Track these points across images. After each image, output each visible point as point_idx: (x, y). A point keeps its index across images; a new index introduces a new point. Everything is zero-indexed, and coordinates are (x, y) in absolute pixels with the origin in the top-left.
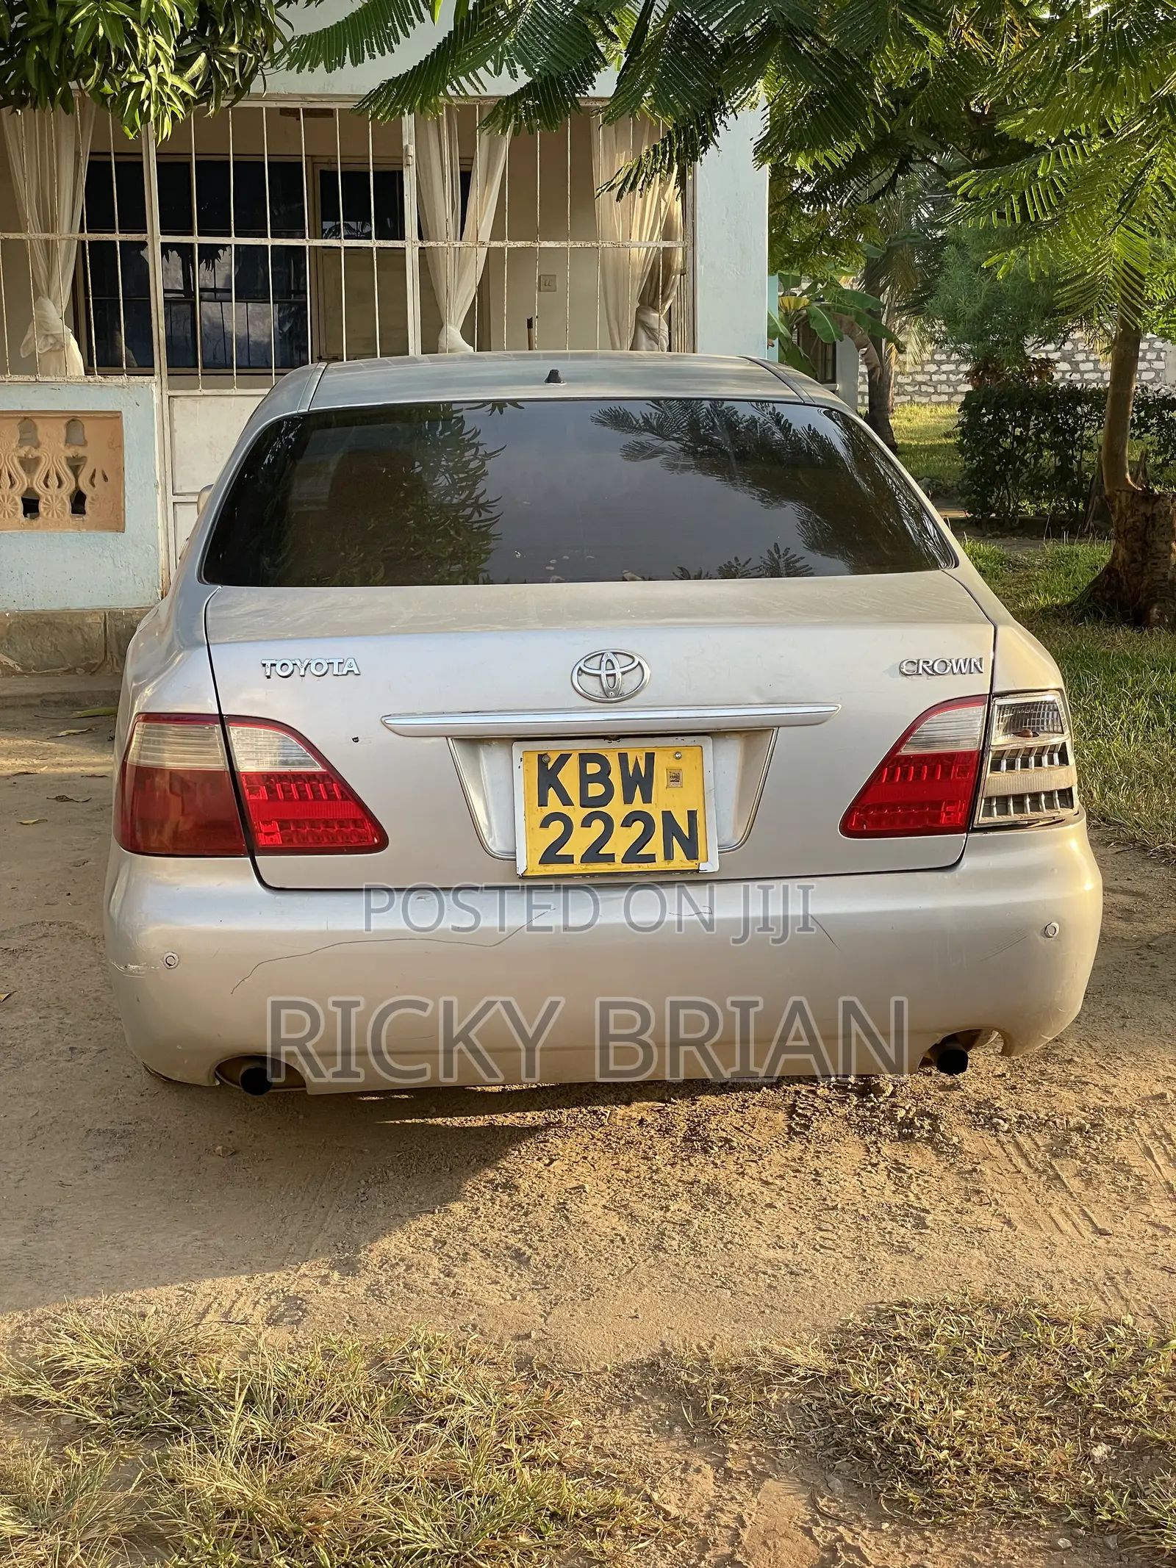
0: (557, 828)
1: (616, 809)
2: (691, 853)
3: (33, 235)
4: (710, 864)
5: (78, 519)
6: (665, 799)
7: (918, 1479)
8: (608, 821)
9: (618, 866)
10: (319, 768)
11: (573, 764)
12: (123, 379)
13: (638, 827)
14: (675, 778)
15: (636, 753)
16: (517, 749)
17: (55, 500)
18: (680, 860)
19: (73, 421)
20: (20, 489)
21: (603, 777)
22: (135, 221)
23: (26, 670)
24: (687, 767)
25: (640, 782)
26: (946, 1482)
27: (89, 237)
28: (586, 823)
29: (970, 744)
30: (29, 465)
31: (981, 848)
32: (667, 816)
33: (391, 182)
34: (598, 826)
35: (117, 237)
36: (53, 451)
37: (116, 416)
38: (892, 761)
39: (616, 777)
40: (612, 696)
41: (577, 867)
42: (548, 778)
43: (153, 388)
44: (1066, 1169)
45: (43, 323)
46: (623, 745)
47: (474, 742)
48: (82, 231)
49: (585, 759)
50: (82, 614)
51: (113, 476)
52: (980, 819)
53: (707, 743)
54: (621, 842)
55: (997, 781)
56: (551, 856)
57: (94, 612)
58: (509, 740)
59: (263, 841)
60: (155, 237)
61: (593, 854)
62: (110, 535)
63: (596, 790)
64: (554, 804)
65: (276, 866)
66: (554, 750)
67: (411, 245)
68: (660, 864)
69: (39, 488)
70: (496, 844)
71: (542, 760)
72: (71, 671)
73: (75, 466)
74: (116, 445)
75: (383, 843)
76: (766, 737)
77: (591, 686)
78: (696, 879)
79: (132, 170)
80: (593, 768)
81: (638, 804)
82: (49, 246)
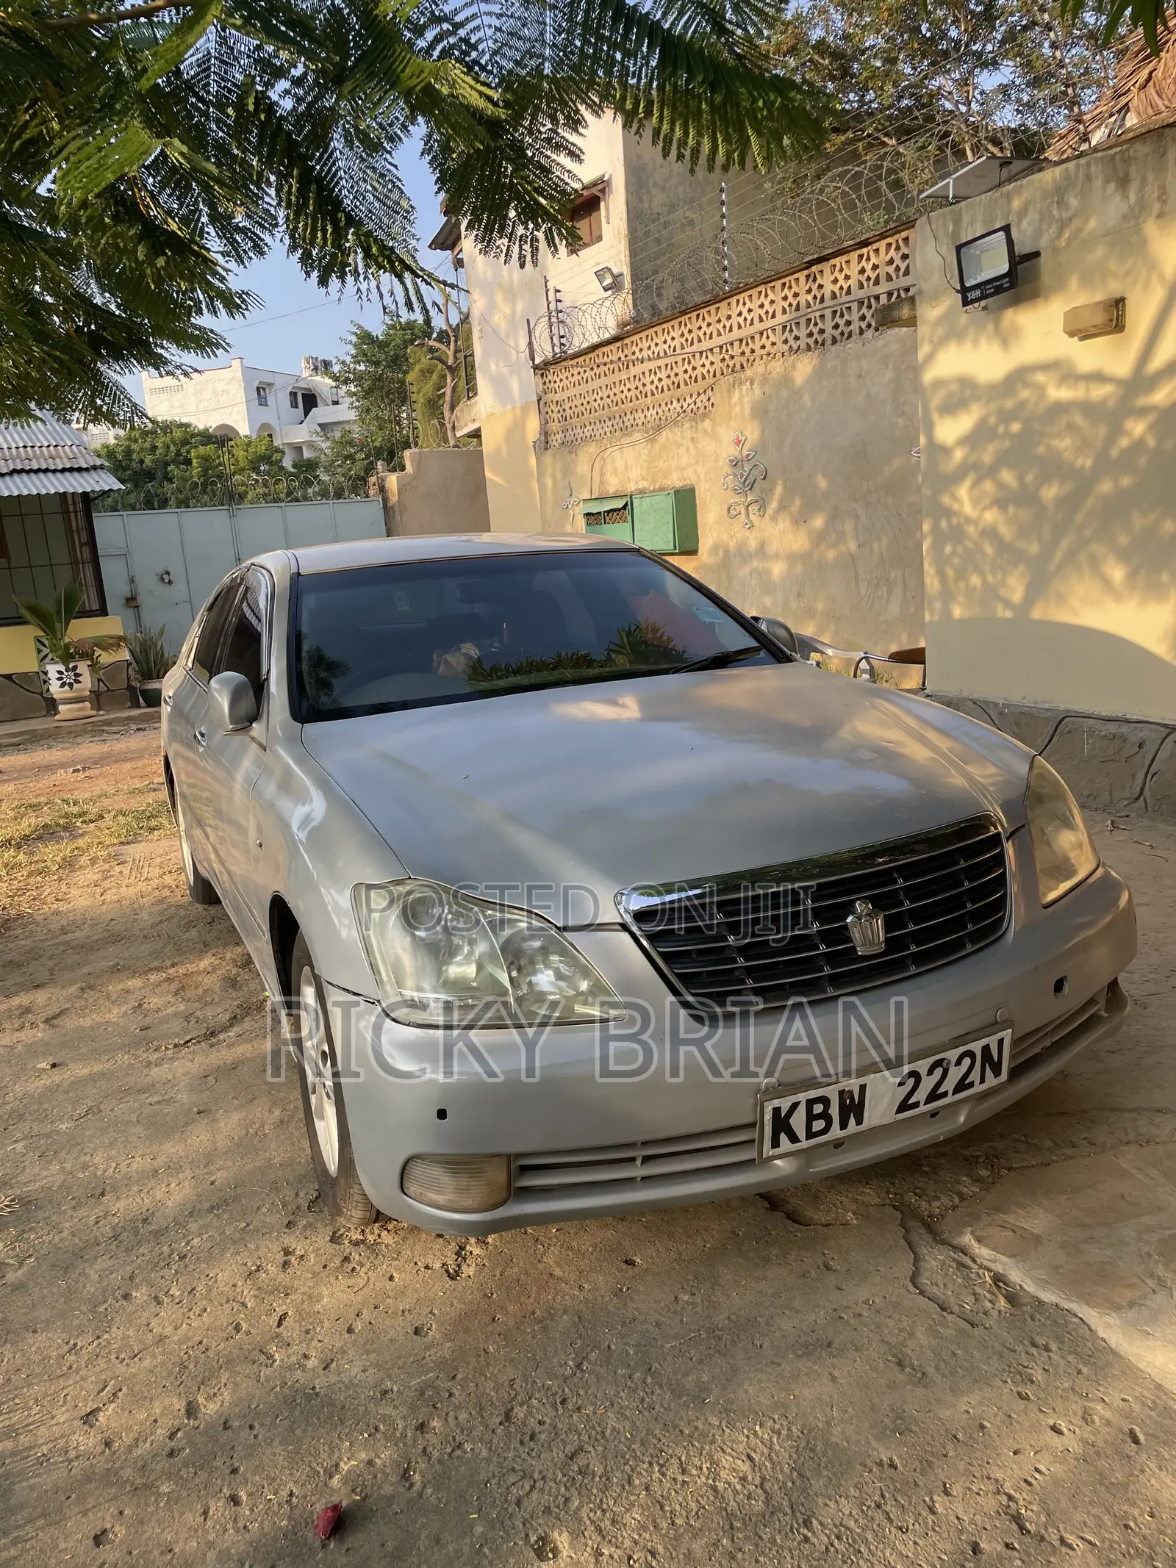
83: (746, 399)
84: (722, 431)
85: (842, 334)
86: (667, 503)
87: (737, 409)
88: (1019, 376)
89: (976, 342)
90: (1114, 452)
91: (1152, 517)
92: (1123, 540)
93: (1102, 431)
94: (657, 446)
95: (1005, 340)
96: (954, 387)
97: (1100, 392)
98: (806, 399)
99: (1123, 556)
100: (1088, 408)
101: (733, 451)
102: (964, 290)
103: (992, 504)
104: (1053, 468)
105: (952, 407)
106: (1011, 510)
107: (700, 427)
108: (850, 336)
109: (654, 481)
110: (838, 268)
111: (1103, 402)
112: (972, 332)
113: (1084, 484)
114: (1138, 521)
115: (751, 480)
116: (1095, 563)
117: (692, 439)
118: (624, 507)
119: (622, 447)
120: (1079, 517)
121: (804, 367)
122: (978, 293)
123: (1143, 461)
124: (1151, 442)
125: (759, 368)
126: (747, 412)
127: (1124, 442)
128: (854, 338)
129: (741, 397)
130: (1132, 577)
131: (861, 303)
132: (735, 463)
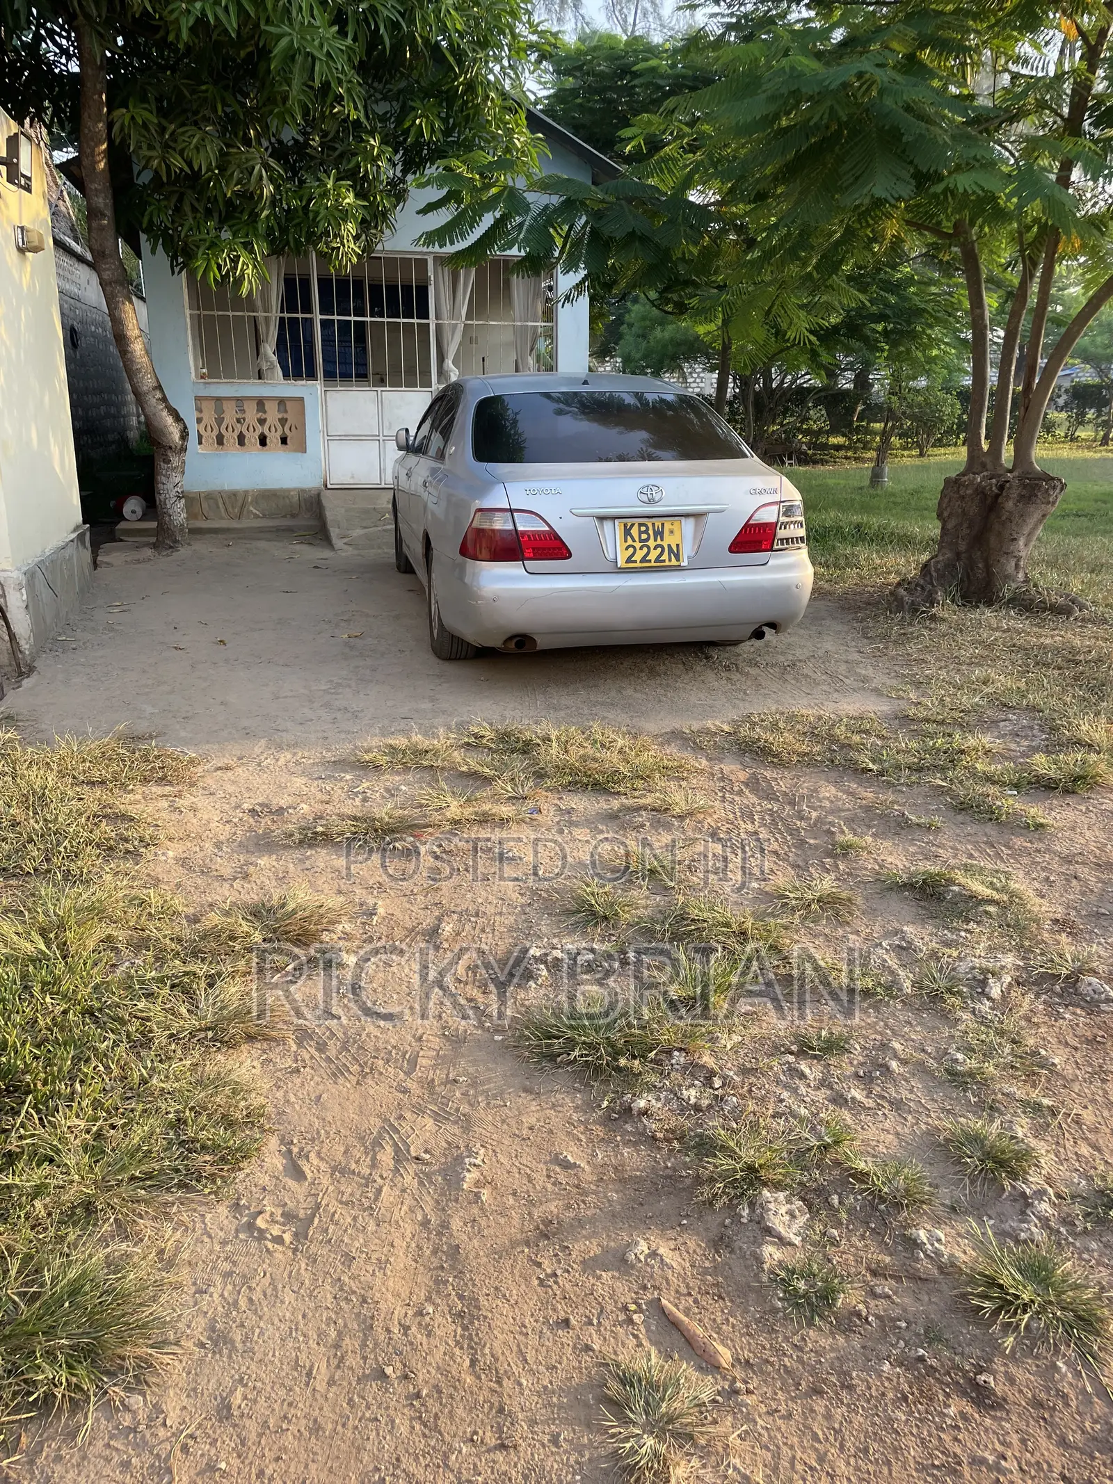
0: (631, 550)
1: (651, 543)
2: (678, 559)
3: (260, 314)
4: (685, 563)
5: (285, 447)
6: (668, 540)
7: (775, 756)
8: (649, 548)
9: (653, 564)
10: (547, 528)
11: (636, 527)
12: (304, 382)
13: (659, 550)
14: (672, 532)
15: (658, 523)
16: (617, 522)
17: (274, 438)
18: (674, 562)
19: (282, 402)
20: (258, 433)
21: (646, 532)
22: (307, 308)
23: (264, 516)
24: (676, 528)
25: (659, 534)
26: (784, 756)
27: (286, 315)
28: (641, 548)
29: (773, 520)
30: (262, 422)
31: (776, 557)
32: (669, 546)
33: (423, 291)
34: (645, 550)
35: (300, 316)
36: (273, 415)
37: (302, 399)
38: (747, 525)
39: (651, 532)
40: (651, 502)
41: (638, 565)
42: (627, 532)
43: (317, 386)
44: (788, 677)
45: (265, 355)
46: (654, 520)
47: (602, 519)
48: (282, 312)
49: (640, 525)
50: (288, 490)
51: (301, 427)
52: (775, 547)
53: (683, 519)
54: (653, 555)
55: (781, 533)
56: (629, 560)
57: (294, 490)
58: (613, 518)
59: (527, 555)
60: (318, 317)
61: (644, 560)
62: (300, 454)
63: (644, 536)
64: (630, 542)
65: (532, 565)
66: (629, 522)
67: (432, 322)
68: (667, 563)
69: (266, 432)
70: (611, 556)
71: (625, 525)
72: (285, 516)
73: (283, 421)
74: (302, 413)
75: (570, 556)
76: (704, 518)
77: (644, 498)
78: (678, 568)
79: (306, 283)
80: (643, 529)
81: (659, 542)
82: (267, 319)
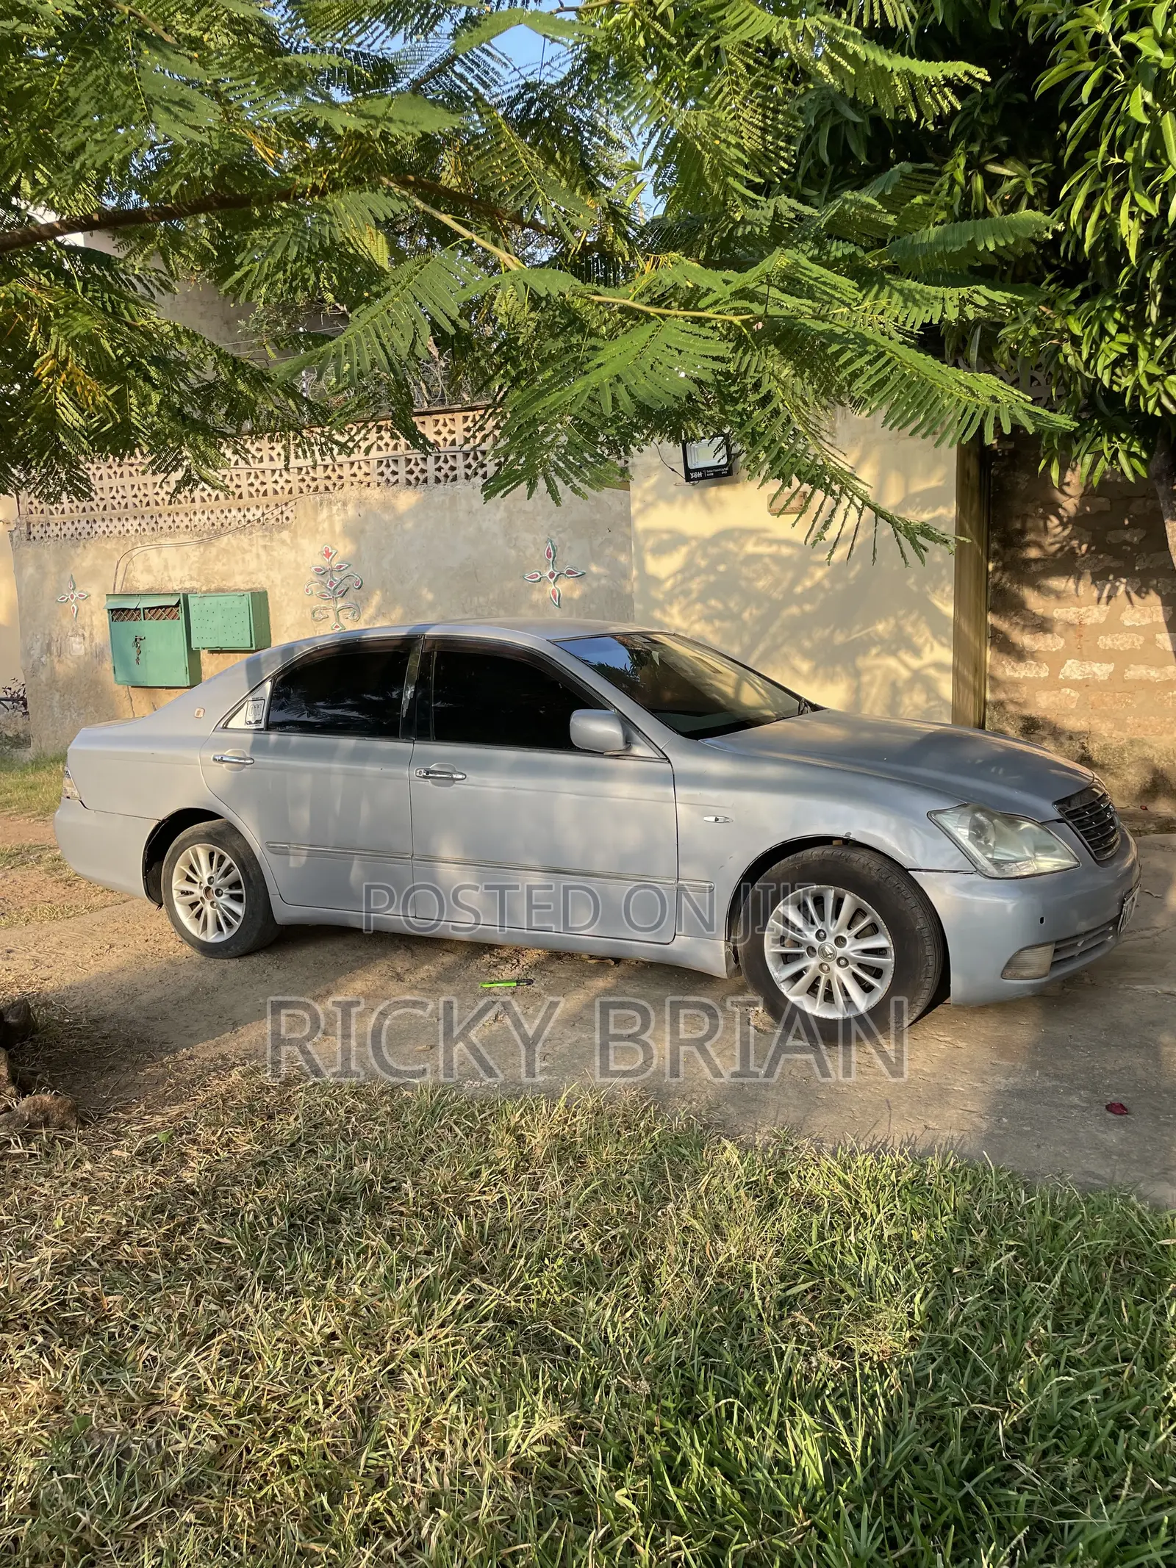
83: (337, 518)
84: (304, 542)
85: (446, 476)
86: (244, 604)
87: (326, 525)
88: (726, 534)
89: (684, 505)
90: (799, 589)
91: (827, 631)
92: (807, 644)
93: (790, 575)
94: (214, 551)
95: (708, 507)
96: (665, 537)
97: (786, 551)
98: (409, 525)
99: (807, 655)
100: (776, 558)
101: (321, 562)
102: (688, 472)
103: (699, 620)
104: (750, 597)
105: (662, 549)
106: (717, 623)
107: (276, 536)
108: (455, 479)
109: (208, 581)
110: (441, 422)
111: (790, 557)
112: (680, 497)
113: (777, 607)
114: (820, 634)
115: (343, 588)
116: (786, 657)
117: (265, 547)
118: (177, 605)
119: (159, 547)
120: (773, 629)
121: (406, 499)
122: (700, 474)
123: (822, 596)
124: (827, 584)
125: (351, 492)
126: (338, 528)
127: (808, 583)
128: (459, 481)
129: (330, 517)
130: (814, 671)
131: (467, 455)
132: (322, 572)
